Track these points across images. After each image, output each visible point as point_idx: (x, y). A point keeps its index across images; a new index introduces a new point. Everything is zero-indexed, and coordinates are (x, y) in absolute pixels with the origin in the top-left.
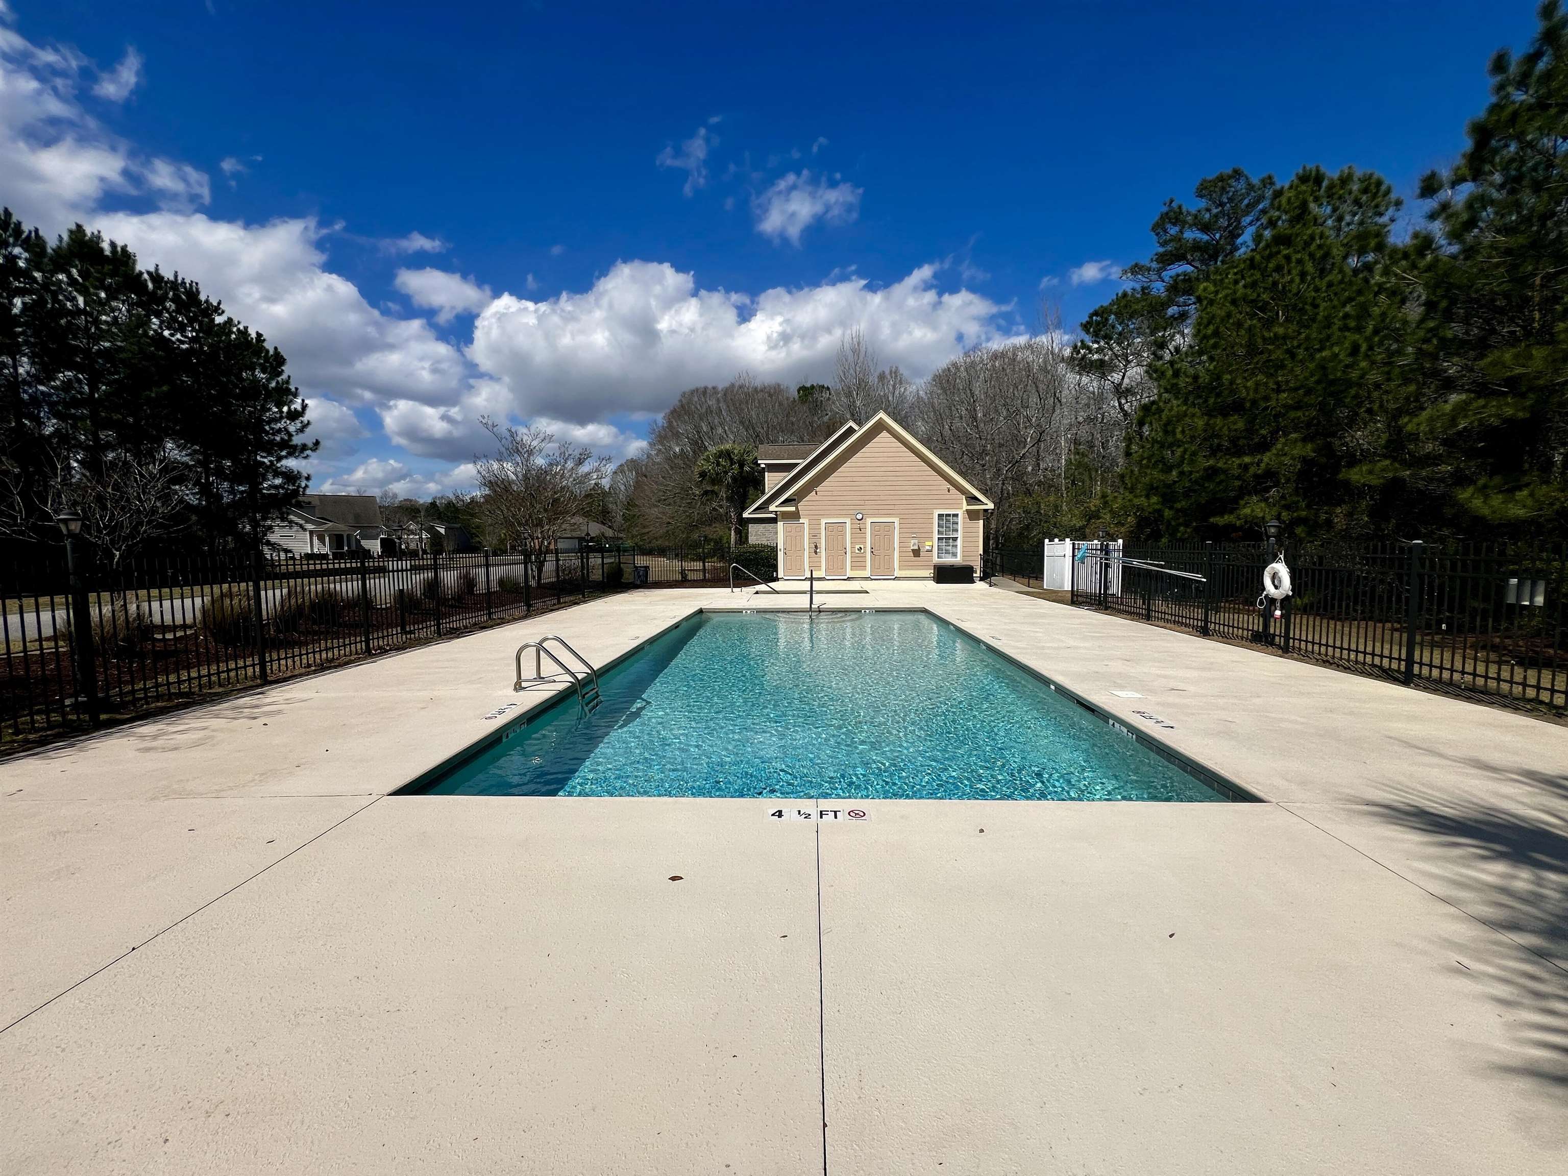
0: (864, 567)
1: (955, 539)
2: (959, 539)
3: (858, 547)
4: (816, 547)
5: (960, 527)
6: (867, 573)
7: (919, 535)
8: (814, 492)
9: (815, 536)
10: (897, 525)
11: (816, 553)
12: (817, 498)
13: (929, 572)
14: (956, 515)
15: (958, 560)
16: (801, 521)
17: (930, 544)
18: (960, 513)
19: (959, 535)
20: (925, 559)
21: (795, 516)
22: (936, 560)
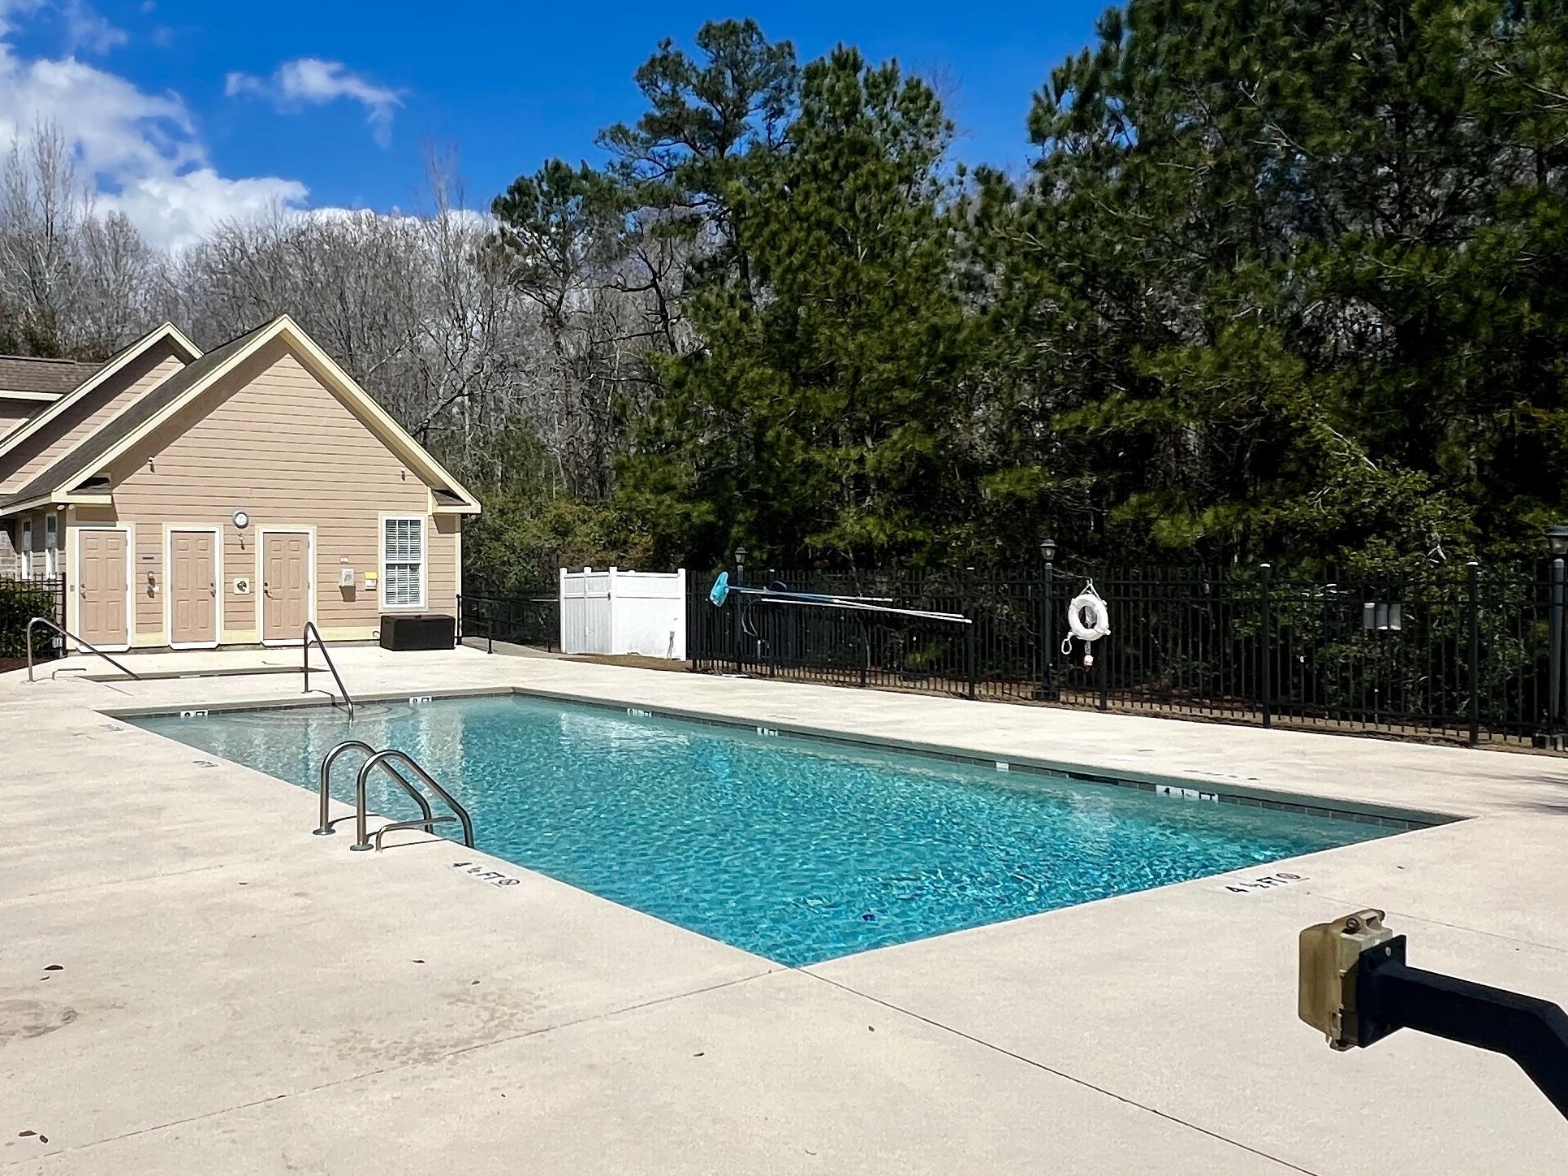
0: (250, 625)
1: (414, 568)
2: (421, 568)
3: (237, 581)
4: (151, 581)
5: (423, 544)
6: (256, 636)
7: (352, 559)
8: (147, 468)
9: (148, 559)
10: (312, 539)
11: (151, 593)
12: (153, 479)
13: (373, 631)
14: (416, 523)
15: (421, 606)
16: (119, 526)
17: (373, 575)
18: (424, 519)
19: (423, 561)
20: (364, 605)
21: (107, 515)
22: (385, 607)
